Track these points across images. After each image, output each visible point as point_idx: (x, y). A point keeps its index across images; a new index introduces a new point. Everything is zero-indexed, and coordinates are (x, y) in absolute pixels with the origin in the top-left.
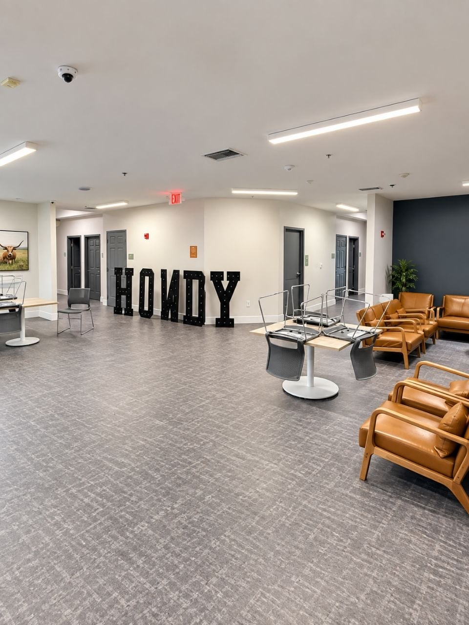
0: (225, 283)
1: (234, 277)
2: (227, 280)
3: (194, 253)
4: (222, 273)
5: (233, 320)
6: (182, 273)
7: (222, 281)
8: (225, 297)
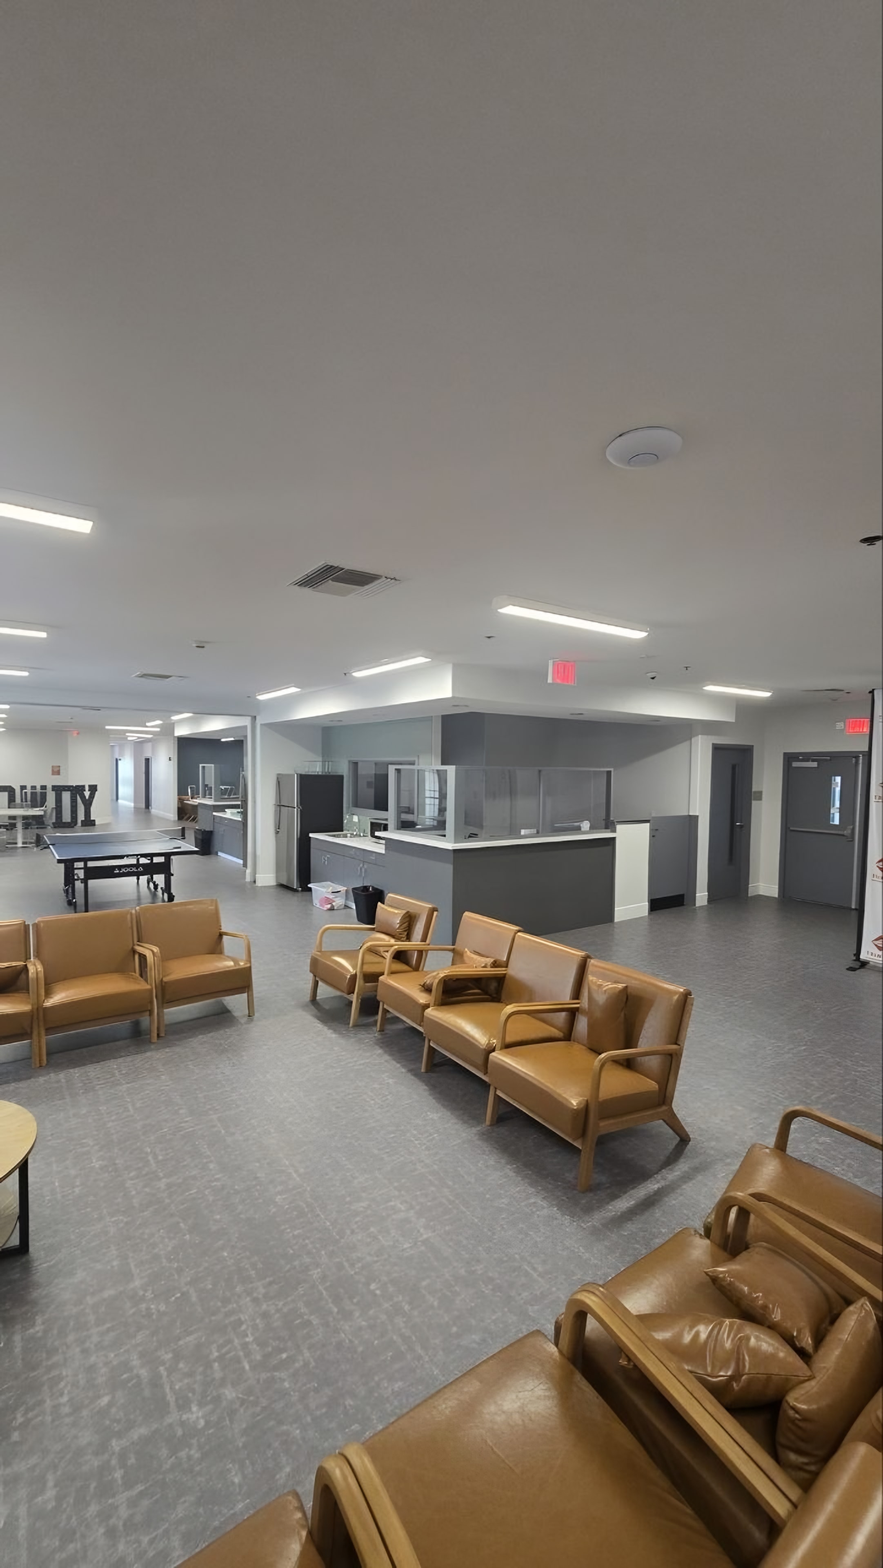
0: (87, 794)
1: (93, 789)
2: (89, 791)
3: (56, 771)
4: (84, 786)
5: (94, 821)
6: (49, 788)
7: (84, 792)
8: (88, 804)
